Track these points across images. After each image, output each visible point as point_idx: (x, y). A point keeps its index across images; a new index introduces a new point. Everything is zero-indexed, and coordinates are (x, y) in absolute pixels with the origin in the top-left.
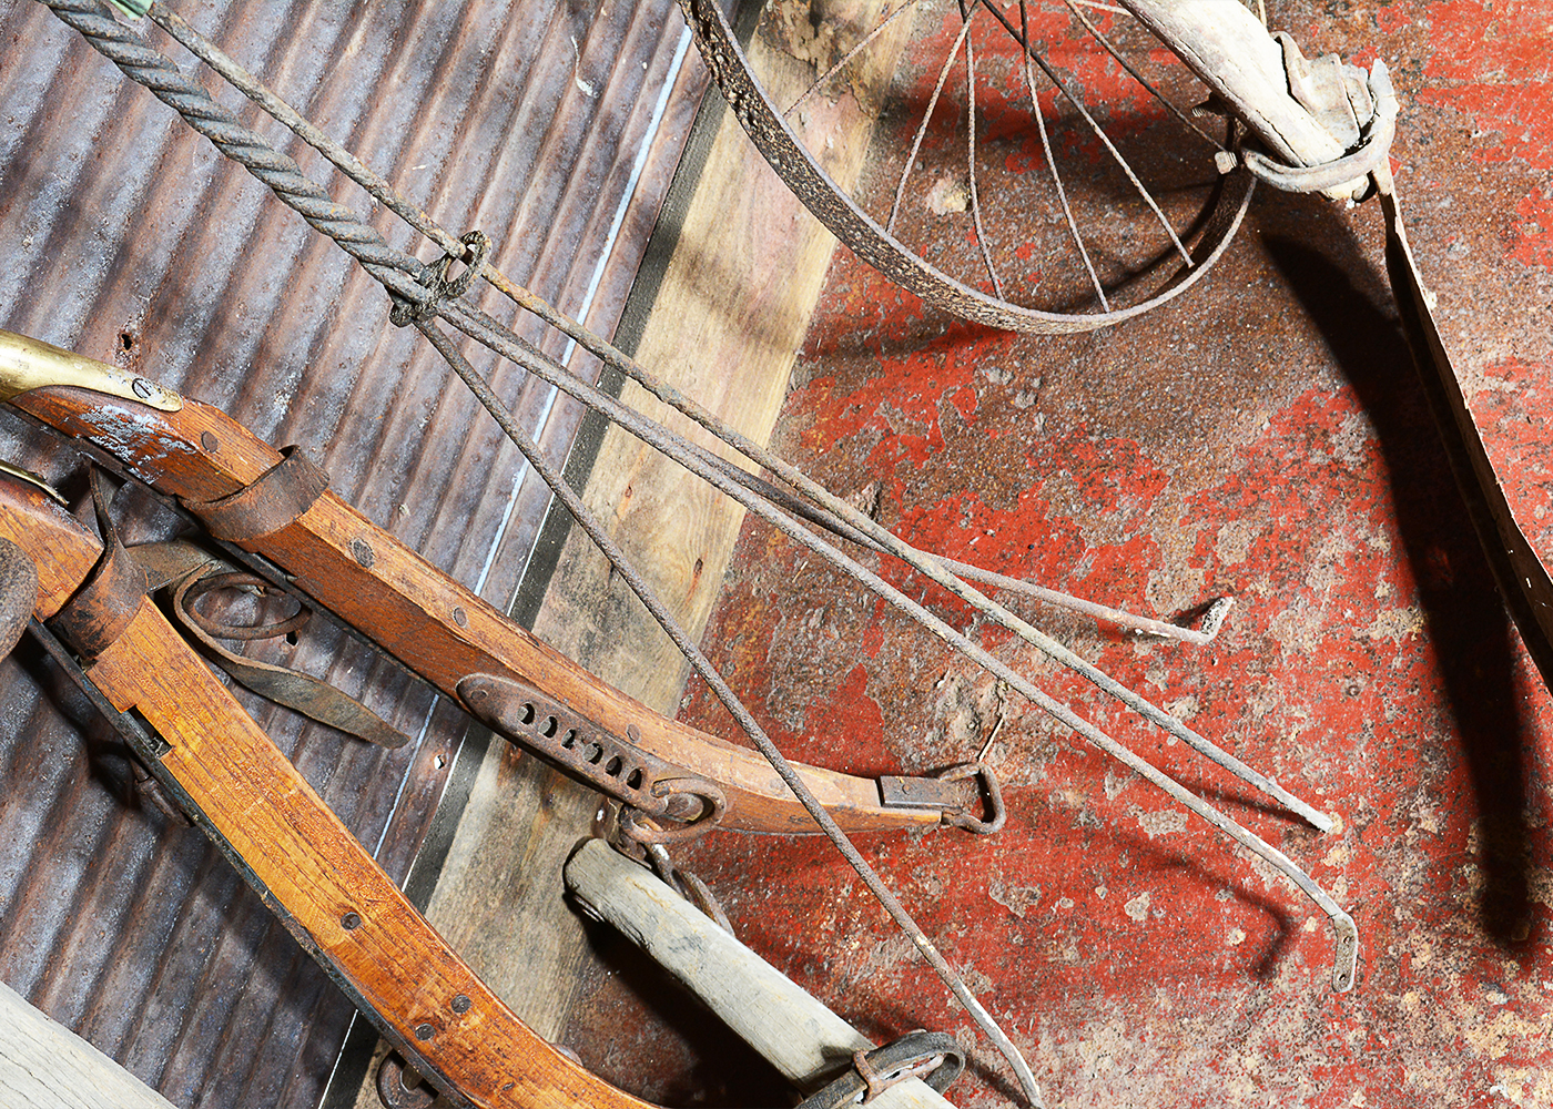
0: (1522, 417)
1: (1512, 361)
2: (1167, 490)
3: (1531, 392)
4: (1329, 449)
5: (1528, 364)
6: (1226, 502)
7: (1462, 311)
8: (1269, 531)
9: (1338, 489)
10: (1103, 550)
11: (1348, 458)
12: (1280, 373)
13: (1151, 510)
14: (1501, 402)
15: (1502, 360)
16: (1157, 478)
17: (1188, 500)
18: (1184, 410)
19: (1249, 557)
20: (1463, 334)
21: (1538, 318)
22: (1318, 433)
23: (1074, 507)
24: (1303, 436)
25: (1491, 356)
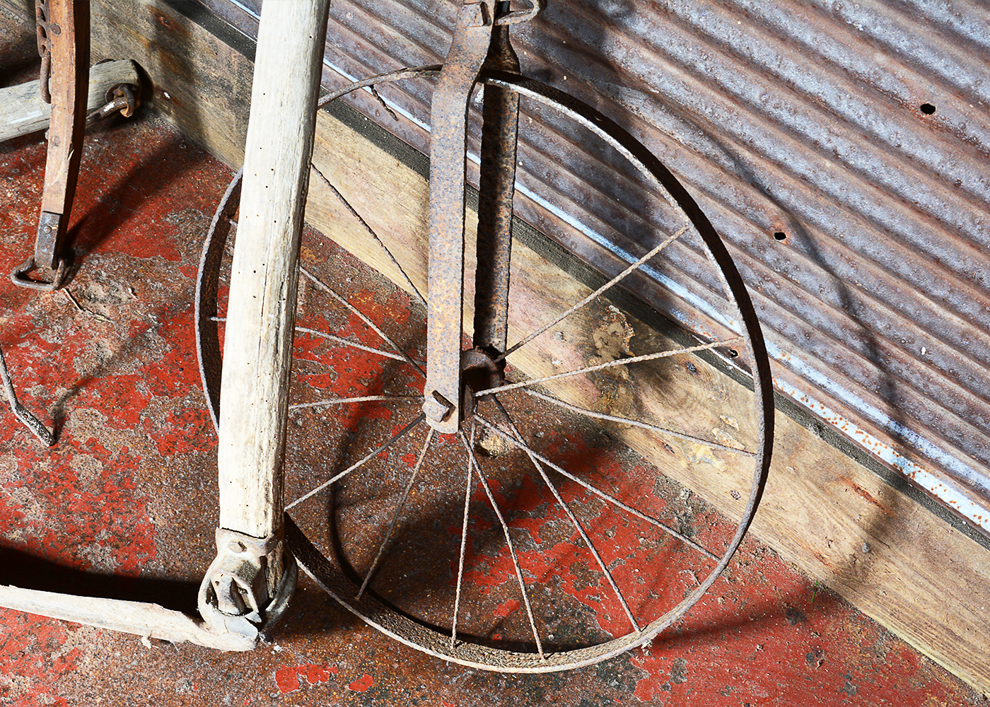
0: (27, 650)
1: (72, 667)
2: (156, 451)
3: (40, 664)
4: (103, 543)
5: (61, 674)
6: (118, 475)
7: (135, 663)
8: (77, 486)
9: (72, 533)
10: (145, 403)
11: (89, 549)
12: (183, 546)
13: (149, 438)
14: (49, 646)
15: (78, 663)
16: (169, 450)
17: (139, 458)
18: (205, 486)
19: (69, 468)
20: (118, 654)
21: (90, 699)
22: (120, 544)
23: (188, 401)
24: (127, 535)
25: (87, 660)
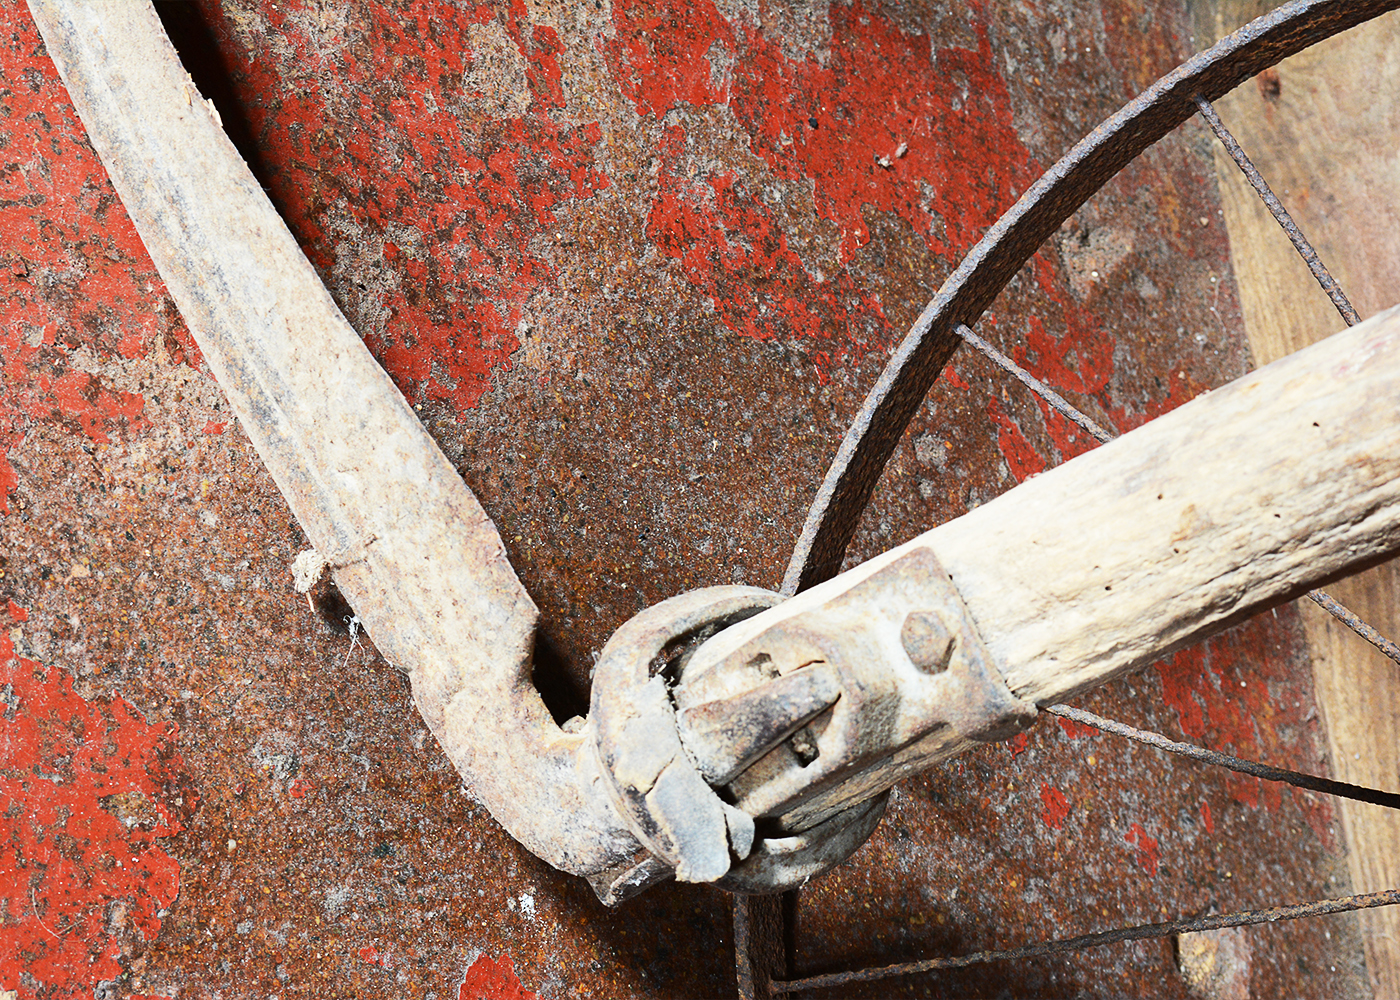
0: (41, 274)
1: (91, 428)
2: (643, 211)
3: (36, 339)
4: (395, 257)
5: (57, 415)
6: (538, 164)
7: (226, 581)
8: (449, 84)
9: (358, 161)
10: (703, 99)
11: (355, 231)
12: (531, 463)
13: (654, 170)
14: (92, 323)
15: (114, 437)
16: (668, 239)
17: (602, 182)
18: (672, 392)
19: (463, 33)
20: (211, 519)
21: (64, 546)
22: (423, 300)
23: (777, 195)
24: (451, 299)
25: (139, 453)
